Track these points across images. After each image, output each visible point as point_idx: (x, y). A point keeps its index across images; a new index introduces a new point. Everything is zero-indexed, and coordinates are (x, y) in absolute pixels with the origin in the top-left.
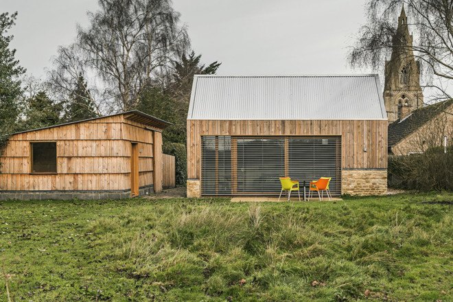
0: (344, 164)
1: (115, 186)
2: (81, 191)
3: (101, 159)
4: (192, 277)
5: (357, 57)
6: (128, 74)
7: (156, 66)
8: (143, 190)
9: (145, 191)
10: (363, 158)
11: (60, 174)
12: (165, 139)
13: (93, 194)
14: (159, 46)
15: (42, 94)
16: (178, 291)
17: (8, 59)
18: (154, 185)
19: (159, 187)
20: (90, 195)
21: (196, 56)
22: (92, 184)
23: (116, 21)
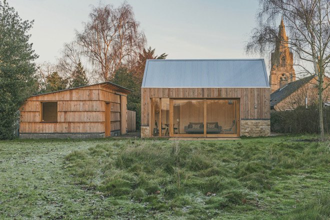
0: (242, 117)
1: (95, 130)
2: (72, 133)
3: (86, 113)
4: (124, 189)
5: (250, 48)
6: (108, 60)
7: (125, 55)
8: (113, 133)
9: (115, 134)
10: (254, 112)
11: (60, 122)
12: (129, 100)
13: (81, 135)
14: (128, 43)
15: (55, 73)
16: (112, 199)
17: (28, 49)
18: (120, 130)
19: (124, 131)
20: (78, 136)
21: (152, 49)
22: (80, 129)
23: (100, 27)
